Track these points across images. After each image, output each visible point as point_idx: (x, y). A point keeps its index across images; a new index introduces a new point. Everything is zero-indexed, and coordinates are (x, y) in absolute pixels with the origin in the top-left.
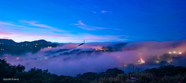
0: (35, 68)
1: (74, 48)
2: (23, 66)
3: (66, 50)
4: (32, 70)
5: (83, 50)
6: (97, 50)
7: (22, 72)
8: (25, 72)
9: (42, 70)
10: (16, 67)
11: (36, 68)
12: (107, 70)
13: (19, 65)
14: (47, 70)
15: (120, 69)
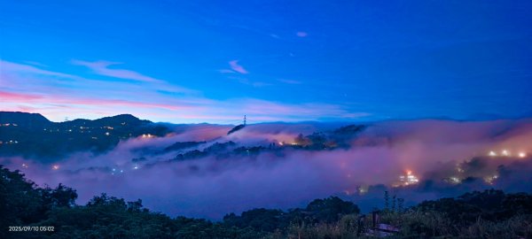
0: (104, 195)
1: (217, 138)
2: (70, 190)
3: (194, 144)
4: (98, 200)
5: (240, 146)
6: (281, 144)
7: (69, 206)
8: (77, 207)
9: (126, 201)
10: (51, 192)
11: (109, 195)
12: (311, 203)
13: (60, 187)
14: (140, 200)
15: (349, 200)
